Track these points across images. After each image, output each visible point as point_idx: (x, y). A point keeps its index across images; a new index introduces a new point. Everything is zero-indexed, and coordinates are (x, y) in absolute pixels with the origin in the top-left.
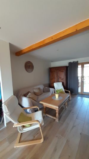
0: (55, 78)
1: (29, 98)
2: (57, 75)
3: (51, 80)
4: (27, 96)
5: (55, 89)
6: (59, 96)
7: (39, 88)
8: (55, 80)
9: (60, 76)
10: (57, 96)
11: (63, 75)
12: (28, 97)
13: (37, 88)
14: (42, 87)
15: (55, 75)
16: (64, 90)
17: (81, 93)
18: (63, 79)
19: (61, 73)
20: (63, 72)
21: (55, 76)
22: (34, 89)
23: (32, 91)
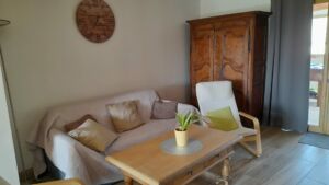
0: (209, 64)
1: (78, 139)
2: (219, 51)
3: (196, 70)
4: (71, 133)
5: (197, 107)
6: (190, 140)
7: (134, 102)
8: (211, 70)
9: (231, 57)
10: (180, 137)
11: (240, 52)
12: (74, 138)
13: (124, 103)
14: (147, 100)
15: (211, 50)
16: (236, 113)
17: (320, 131)
18: (242, 66)
19: (235, 41)
20: (242, 36)
21: (211, 54)
22: (112, 105)
23: (101, 114)
